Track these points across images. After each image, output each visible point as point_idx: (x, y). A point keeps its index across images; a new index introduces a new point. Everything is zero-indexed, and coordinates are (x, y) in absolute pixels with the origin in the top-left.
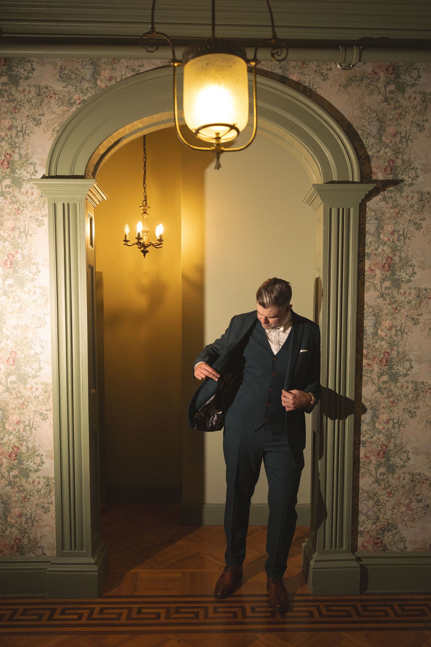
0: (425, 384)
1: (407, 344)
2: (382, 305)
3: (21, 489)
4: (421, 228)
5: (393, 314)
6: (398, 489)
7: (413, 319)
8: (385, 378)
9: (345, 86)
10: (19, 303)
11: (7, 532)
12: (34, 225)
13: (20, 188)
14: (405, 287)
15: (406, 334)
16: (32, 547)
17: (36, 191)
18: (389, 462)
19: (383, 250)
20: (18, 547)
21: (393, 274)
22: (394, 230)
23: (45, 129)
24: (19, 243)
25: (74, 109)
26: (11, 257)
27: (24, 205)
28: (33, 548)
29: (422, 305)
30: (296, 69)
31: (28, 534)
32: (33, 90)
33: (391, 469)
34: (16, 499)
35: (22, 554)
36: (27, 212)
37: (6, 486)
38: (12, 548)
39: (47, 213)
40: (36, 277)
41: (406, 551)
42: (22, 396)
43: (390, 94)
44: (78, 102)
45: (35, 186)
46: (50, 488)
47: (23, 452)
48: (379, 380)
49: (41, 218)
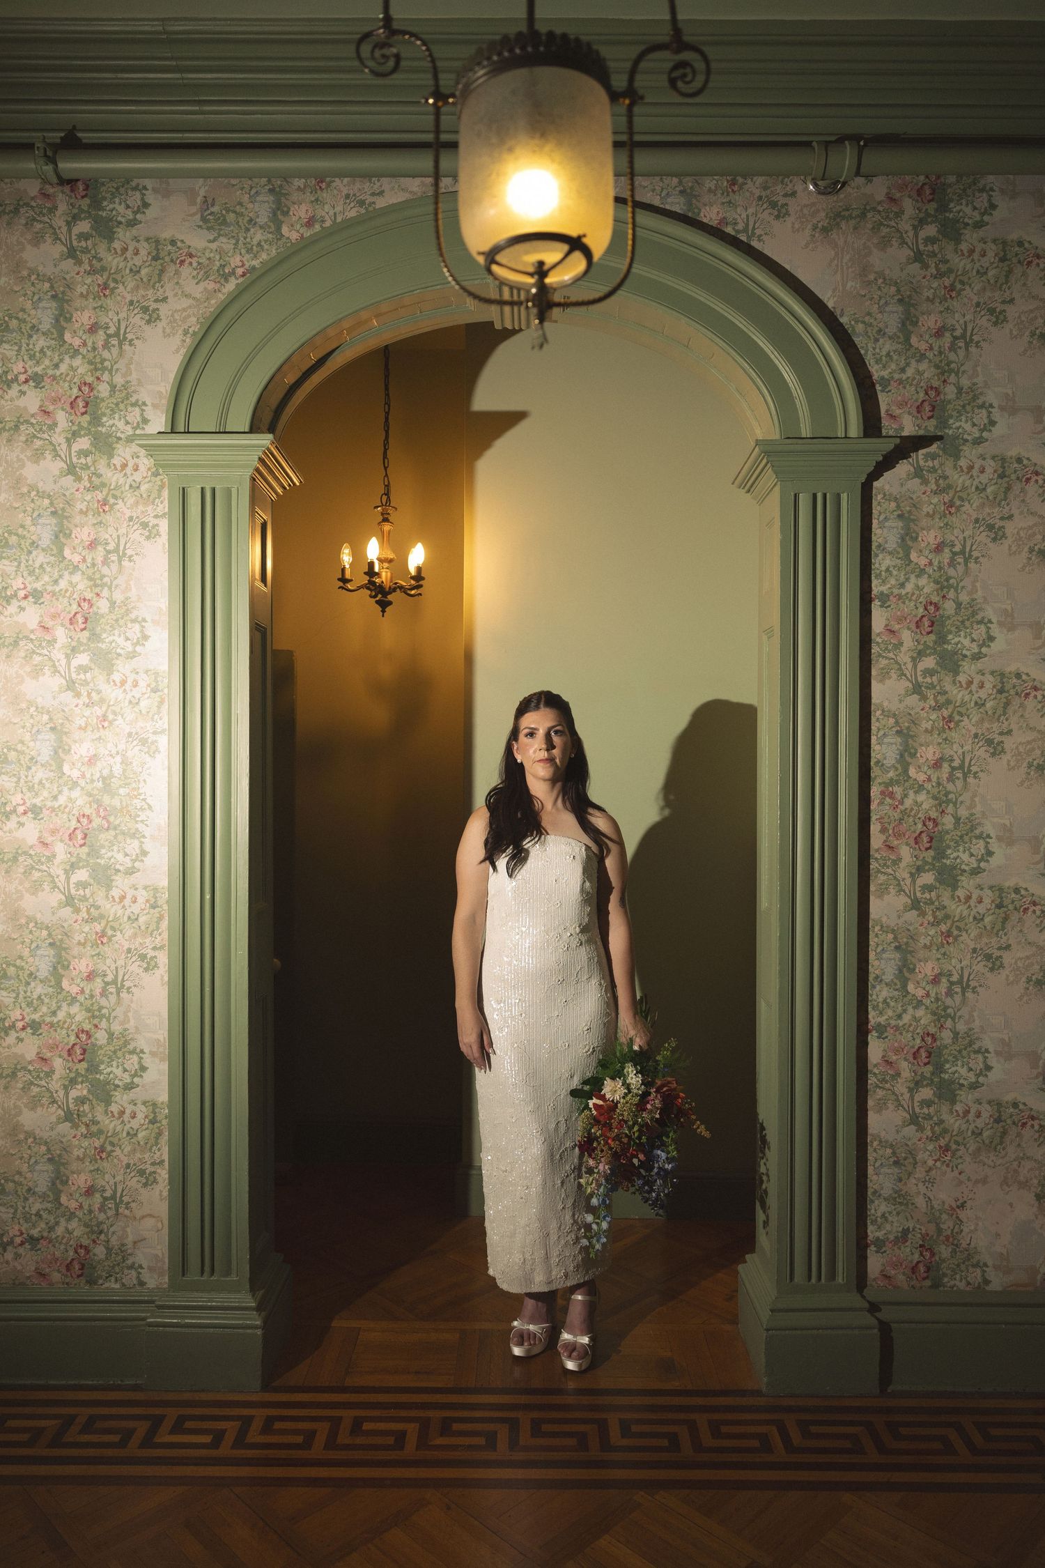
0: (1023, 892)
1: (977, 799)
2: (918, 710)
3: (94, 1129)
4: (1004, 536)
5: (944, 730)
6: (964, 1139)
7: (990, 742)
8: (928, 878)
9: (825, 230)
10: (101, 708)
11: (60, 1230)
12: (137, 535)
13: (111, 456)
14: (968, 669)
15: (975, 778)
16: (113, 1267)
17: (145, 463)
18: (942, 1075)
19: (917, 586)
20: (83, 1267)
21: (942, 639)
22: (943, 542)
23: (168, 330)
24: (104, 576)
25: (231, 286)
26: (85, 605)
27: (118, 493)
28: (117, 1269)
29: (1010, 710)
30: (715, 195)
31: (107, 1235)
32: (144, 248)
33: (947, 1092)
34: (80, 1153)
35: (92, 1282)
36: (124, 508)
37: (59, 1121)
38: (69, 1267)
39: (167, 510)
40: (138, 649)
41: (987, 1288)
42: (102, 916)
43: (925, 246)
44: (240, 271)
45: (142, 452)
46: (159, 1128)
47: (99, 1043)
48: (914, 881)
49: (153, 521)
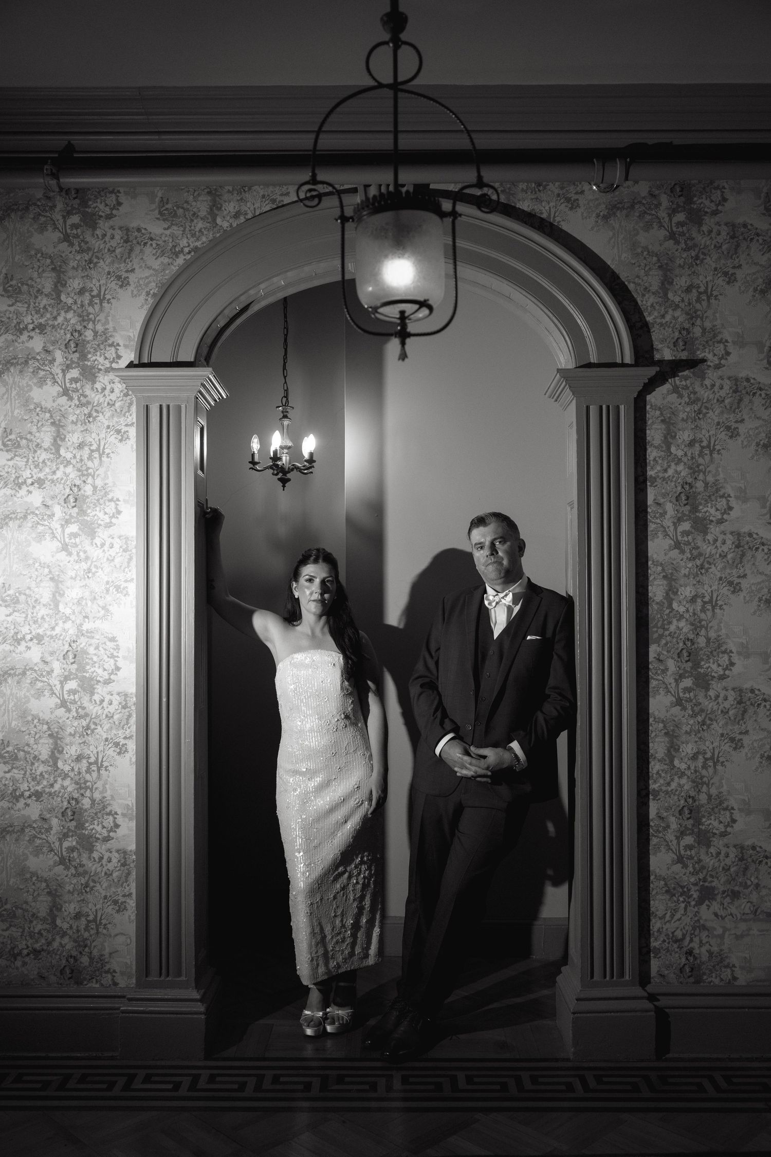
0: (757, 692)
1: (722, 625)
2: (679, 560)
3: (81, 870)
4: (738, 435)
5: (697, 575)
6: (717, 873)
7: (731, 583)
8: (688, 682)
9: (606, 218)
10: (86, 563)
11: (55, 945)
12: (113, 439)
13: (94, 382)
14: (714, 531)
15: (721, 609)
16: (95, 971)
17: (119, 387)
18: (700, 827)
19: (676, 471)
20: (72, 971)
21: (695, 509)
22: (694, 439)
23: (135, 292)
24: (89, 468)
25: (180, 261)
26: (75, 489)
27: (99, 409)
28: (97, 973)
29: (745, 560)
30: (526, 193)
31: (90, 948)
32: (118, 234)
33: (704, 839)
34: (71, 888)
35: (79, 983)
36: (104, 419)
37: (56, 864)
38: (62, 972)
39: (135, 420)
40: (114, 520)
41: (736, 983)
42: (87, 715)
43: (678, 228)
44: (187, 250)
45: (117, 379)
46: (128, 869)
47: (85, 807)
48: (677, 685)
49: (124, 429)
